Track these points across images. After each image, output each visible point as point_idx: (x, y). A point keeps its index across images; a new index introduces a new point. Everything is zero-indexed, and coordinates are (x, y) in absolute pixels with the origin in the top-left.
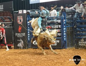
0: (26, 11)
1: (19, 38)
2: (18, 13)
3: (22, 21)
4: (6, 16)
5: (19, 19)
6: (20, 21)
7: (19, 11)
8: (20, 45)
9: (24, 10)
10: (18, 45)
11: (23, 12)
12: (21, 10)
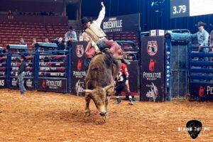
0: (163, 31)
1: (150, 82)
2: (148, 35)
3: (156, 50)
4: (126, 40)
5: (150, 46)
6: (153, 50)
7: (152, 31)
8: (151, 94)
9: (160, 31)
10: (148, 95)
11: (157, 33)
12: (155, 31)
